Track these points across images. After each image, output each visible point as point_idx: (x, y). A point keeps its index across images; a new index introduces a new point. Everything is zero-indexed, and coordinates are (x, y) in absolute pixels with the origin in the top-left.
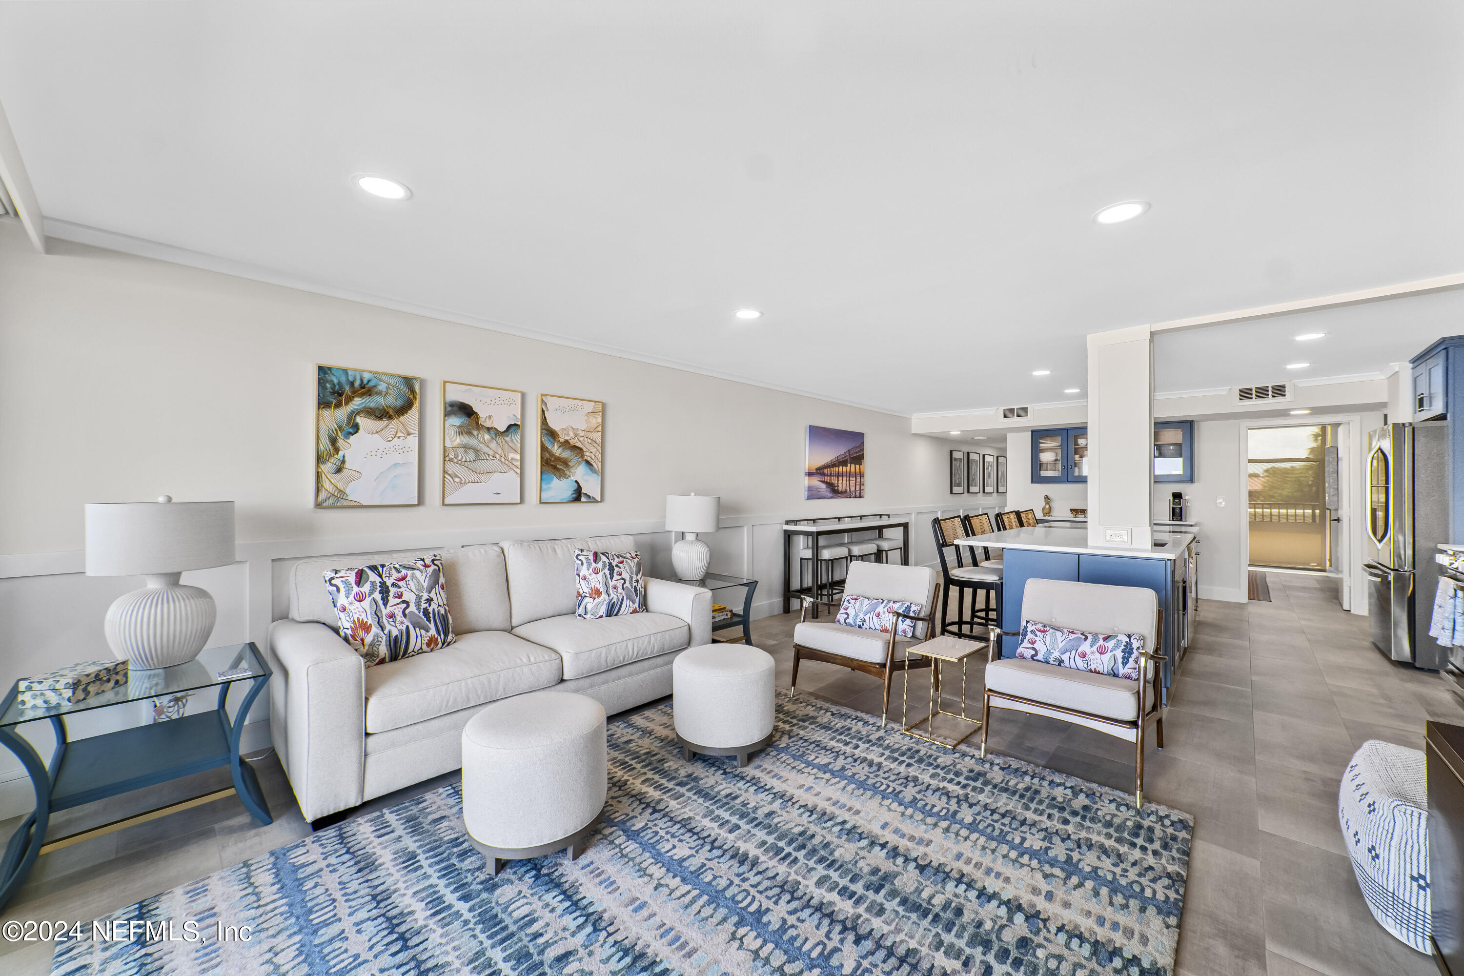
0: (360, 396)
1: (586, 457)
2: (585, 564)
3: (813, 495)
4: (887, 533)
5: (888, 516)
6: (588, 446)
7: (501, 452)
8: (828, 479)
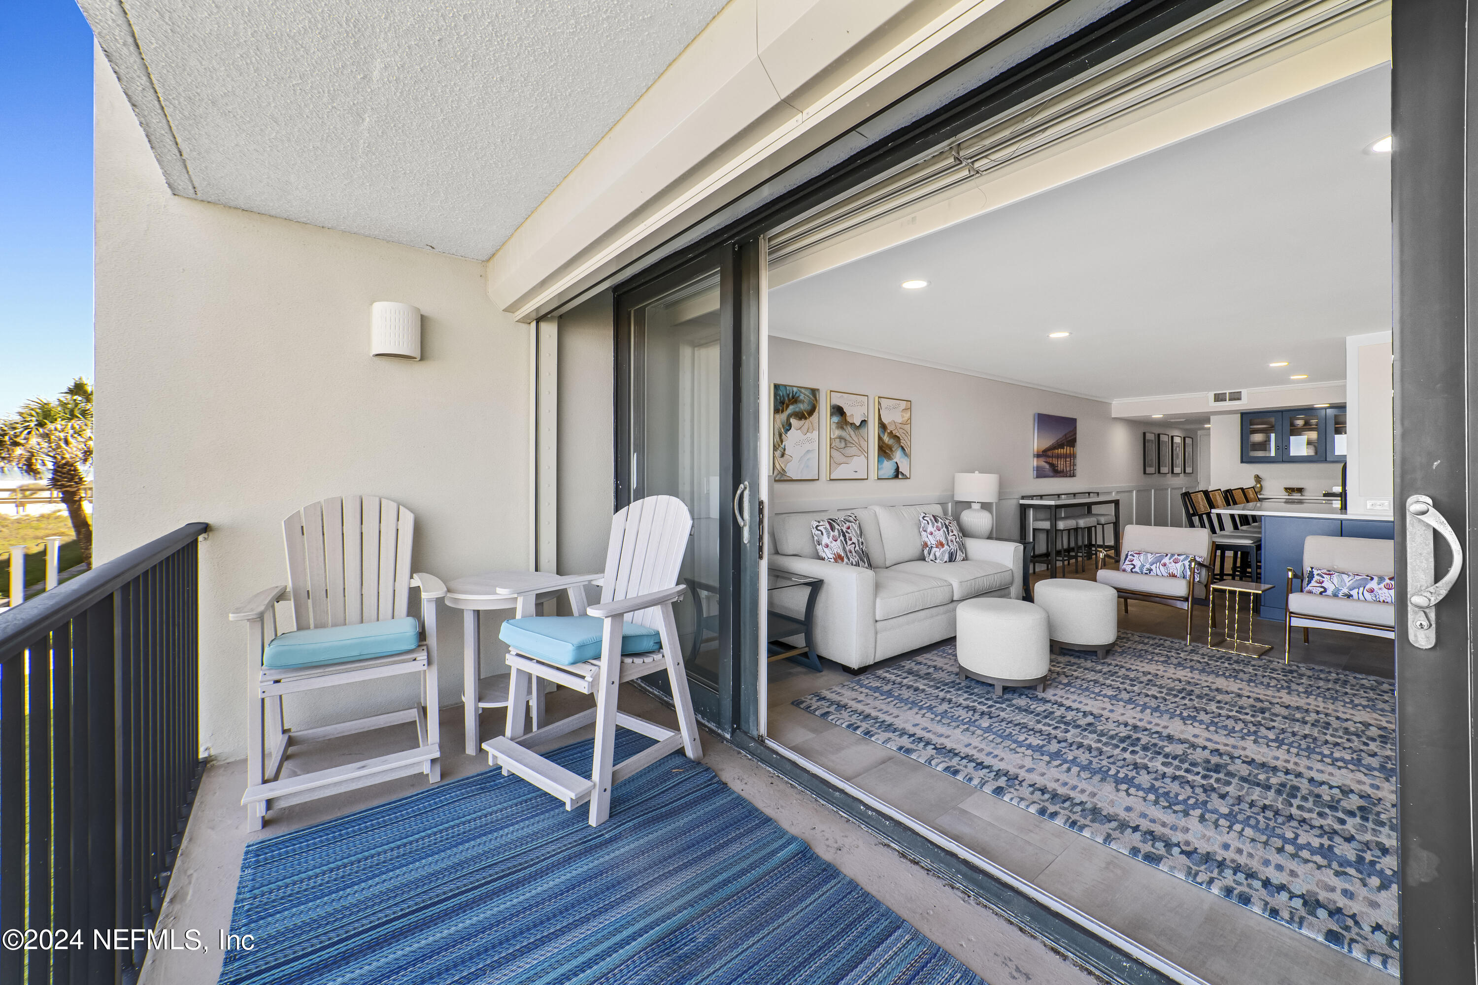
0: (792, 404)
1: (902, 444)
2: (930, 523)
3: (1040, 474)
4: (1095, 509)
5: (1098, 494)
6: (903, 435)
7: (857, 442)
8: (1050, 460)
